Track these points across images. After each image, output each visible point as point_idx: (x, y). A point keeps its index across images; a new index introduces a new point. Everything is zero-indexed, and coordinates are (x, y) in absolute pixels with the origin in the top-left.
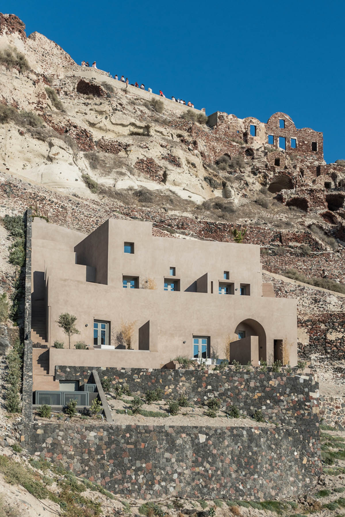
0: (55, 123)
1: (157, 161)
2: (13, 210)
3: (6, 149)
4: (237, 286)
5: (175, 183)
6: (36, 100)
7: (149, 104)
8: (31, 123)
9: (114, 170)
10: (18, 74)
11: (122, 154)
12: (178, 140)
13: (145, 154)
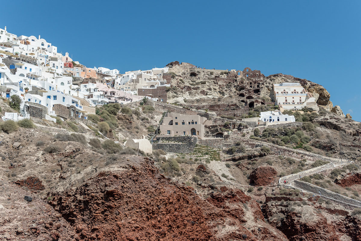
1: (205, 90)
4: (195, 122)
5: (209, 95)
9: (194, 95)
11: (198, 90)
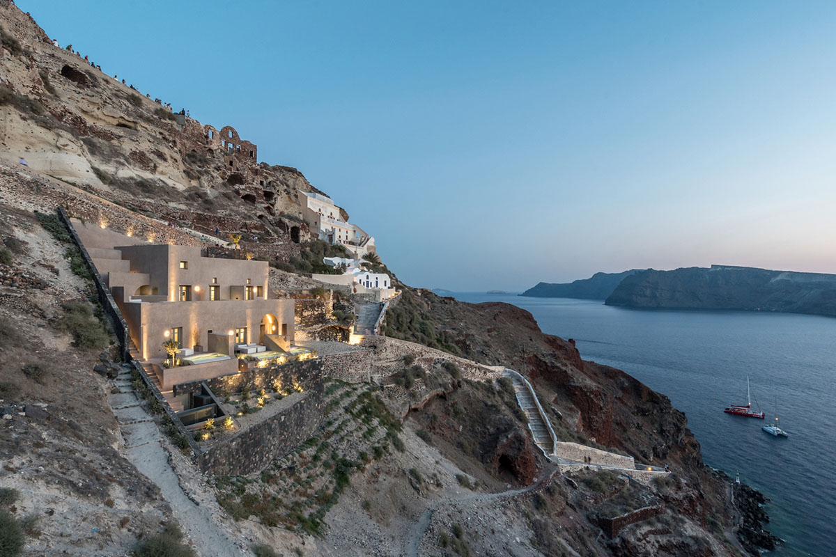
0: (52, 108)
1: (148, 154)
2: (42, 206)
3: (6, 130)
4: (256, 288)
5: (162, 173)
6: (31, 84)
7: (129, 98)
8: (34, 111)
9: (113, 159)
10: (10, 55)
11: (115, 142)
12: (160, 137)
13: (137, 146)
